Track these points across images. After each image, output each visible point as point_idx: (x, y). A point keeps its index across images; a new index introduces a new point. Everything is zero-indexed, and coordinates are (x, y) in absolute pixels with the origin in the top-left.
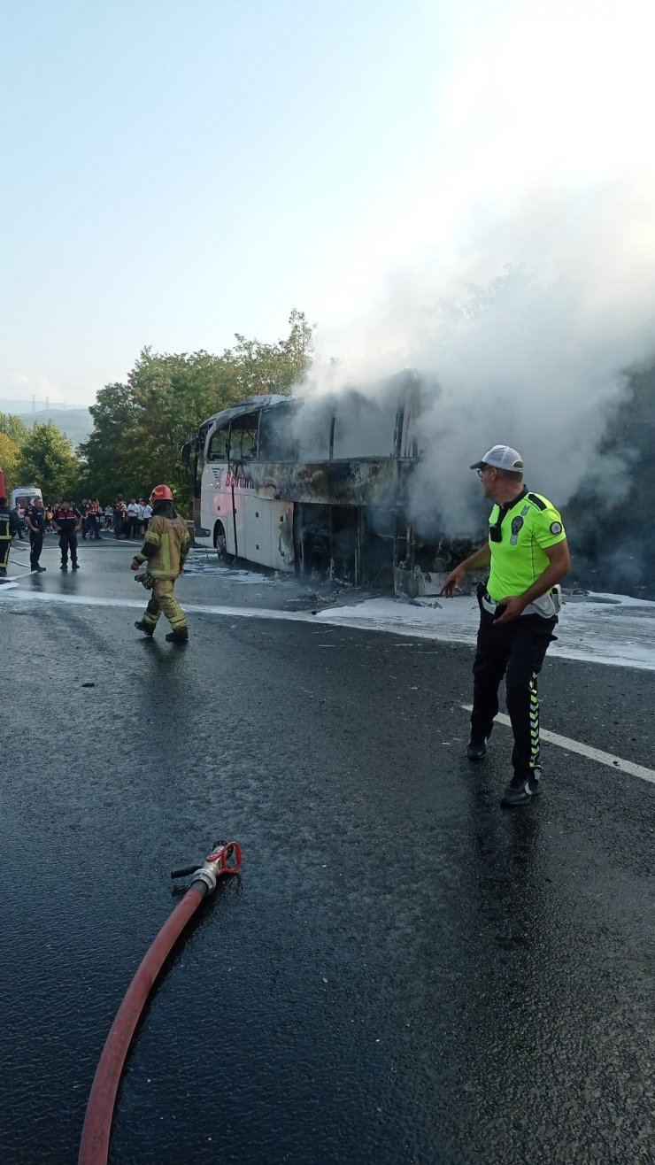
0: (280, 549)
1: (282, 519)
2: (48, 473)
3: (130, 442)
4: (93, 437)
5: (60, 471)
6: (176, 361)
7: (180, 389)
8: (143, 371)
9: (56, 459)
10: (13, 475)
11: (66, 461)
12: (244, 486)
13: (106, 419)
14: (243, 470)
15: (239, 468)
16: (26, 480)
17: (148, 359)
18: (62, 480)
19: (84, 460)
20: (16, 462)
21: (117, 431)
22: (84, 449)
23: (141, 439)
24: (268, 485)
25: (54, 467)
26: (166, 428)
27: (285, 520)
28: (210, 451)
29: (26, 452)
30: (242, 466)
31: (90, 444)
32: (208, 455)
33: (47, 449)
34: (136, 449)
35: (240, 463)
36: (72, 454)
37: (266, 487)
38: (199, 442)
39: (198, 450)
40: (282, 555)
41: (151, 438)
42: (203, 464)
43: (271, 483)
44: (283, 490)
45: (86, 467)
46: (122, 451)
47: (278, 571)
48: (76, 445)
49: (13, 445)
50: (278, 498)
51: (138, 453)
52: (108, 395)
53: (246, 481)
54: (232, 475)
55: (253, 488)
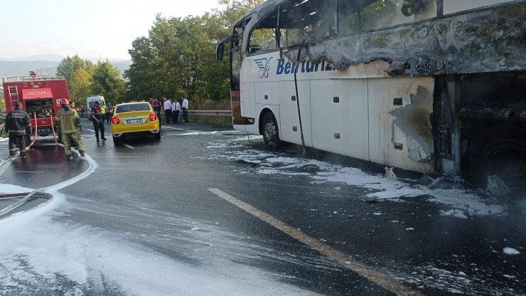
0: (392, 140)
1: (398, 102)
2: (108, 88)
3: (155, 67)
4: (132, 66)
5: (115, 87)
6: (174, 21)
7: (182, 34)
8: (159, 26)
9: (111, 80)
10: (89, 91)
11: (117, 81)
12: (310, 70)
13: (139, 55)
14: (308, 52)
15: (304, 51)
16: (96, 92)
17: (160, 20)
18: (116, 92)
19: (127, 80)
20: (90, 83)
21: (144, 61)
22: (128, 74)
23: (161, 65)
24: (373, 60)
25: (111, 85)
26: (176, 58)
27: (405, 103)
28: (248, 46)
29: (95, 78)
30: (307, 47)
31: (131, 70)
32: (248, 49)
33: (107, 76)
34: (158, 70)
36: (121, 77)
37: (365, 63)
38: (235, 39)
39: (232, 46)
40: (399, 147)
41: (167, 64)
42: (242, 59)
43: (381, 56)
44: (412, 63)
45: (129, 84)
46: (150, 73)
47: (389, 167)
48: (123, 72)
49: (88, 75)
50: (395, 73)
51: (159, 73)
52: (138, 43)
53: (313, 63)
54: (286, 61)
55: (328, 69)
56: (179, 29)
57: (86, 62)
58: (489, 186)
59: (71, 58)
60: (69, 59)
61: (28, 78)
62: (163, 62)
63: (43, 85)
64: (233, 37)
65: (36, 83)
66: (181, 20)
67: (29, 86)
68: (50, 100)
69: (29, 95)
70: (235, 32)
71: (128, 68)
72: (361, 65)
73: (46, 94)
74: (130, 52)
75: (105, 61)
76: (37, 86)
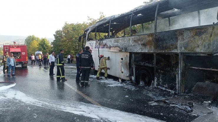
0: (121, 70)
1: (122, 59)
2: (44, 49)
3: (63, 42)
4: (54, 41)
5: (47, 48)
6: (72, 25)
7: (74, 30)
8: (66, 26)
10: (37, 49)
11: (48, 46)
12: (103, 48)
13: (57, 37)
14: (102, 42)
15: (101, 42)
16: (40, 50)
17: (67, 24)
18: (47, 50)
19: (52, 46)
20: (37, 46)
21: (60, 39)
22: (52, 43)
23: (65, 41)
24: (116, 47)
25: (46, 47)
26: (71, 39)
27: (124, 59)
28: (88, 38)
29: (40, 44)
30: (102, 41)
31: (54, 42)
32: (88, 39)
33: (44, 44)
34: (64, 43)
35: (102, 39)
36: (50, 44)
37: (114, 47)
38: (84, 36)
39: (84, 38)
40: (122, 73)
41: (68, 41)
42: (86, 42)
43: (117, 45)
44: (124, 48)
45: (53, 47)
46: (61, 44)
47: (120, 78)
48: (51, 43)
49: (37, 43)
50: (120, 51)
51: (65, 44)
52: (57, 32)
53: (104, 46)
54: (97, 44)
55: (107, 48)
56: (73, 28)
57: (37, 38)
58: (140, 84)
59: (31, 36)
60: (30, 36)
61: (13, 44)
62: (66, 40)
63: (18, 47)
64: (84, 35)
65: (15, 46)
66: (75, 24)
67: (13, 47)
68: (20, 52)
69: (12, 50)
70: (84, 33)
71: (53, 41)
72: (113, 48)
73: (18, 50)
74: (54, 35)
75: (44, 38)
76: (16, 47)
